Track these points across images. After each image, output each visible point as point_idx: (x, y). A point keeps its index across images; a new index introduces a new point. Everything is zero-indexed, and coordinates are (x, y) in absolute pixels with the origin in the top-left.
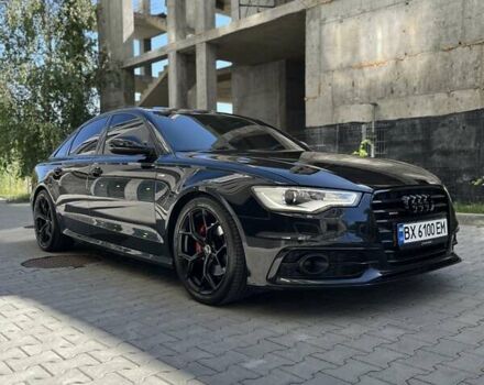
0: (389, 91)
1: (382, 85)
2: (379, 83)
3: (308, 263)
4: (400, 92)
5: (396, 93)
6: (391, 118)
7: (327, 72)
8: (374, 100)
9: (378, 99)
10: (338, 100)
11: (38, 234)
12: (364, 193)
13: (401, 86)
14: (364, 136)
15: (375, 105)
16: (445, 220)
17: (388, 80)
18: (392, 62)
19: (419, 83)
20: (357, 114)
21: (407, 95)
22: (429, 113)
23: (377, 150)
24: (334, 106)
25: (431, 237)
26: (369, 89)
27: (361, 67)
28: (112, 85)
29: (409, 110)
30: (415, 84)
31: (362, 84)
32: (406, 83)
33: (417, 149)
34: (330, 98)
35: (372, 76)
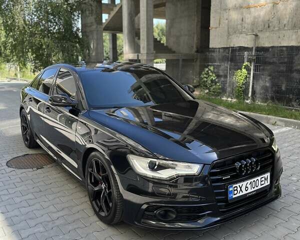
0: (267, 26)
1: (263, 21)
2: (260, 20)
3: (162, 213)
4: (274, 28)
5: (272, 28)
6: (267, 45)
7: (225, 10)
8: (256, 32)
9: (259, 31)
10: (232, 31)
11: (23, 135)
12: (205, 164)
13: (275, 22)
14: (246, 60)
15: (256, 35)
16: (269, 174)
17: (267, 18)
18: (271, 5)
19: (288, 21)
20: (244, 41)
21: (279, 29)
22: (293, 43)
23: (255, 70)
24: (229, 34)
25: (256, 188)
26: (253, 24)
27: (248, 8)
28: (87, 12)
29: (280, 40)
30: (285, 22)
31: (249, 19)
32: (279, 20)
33: (283, 68)
34: (226, 28)
35: (256, 14)
